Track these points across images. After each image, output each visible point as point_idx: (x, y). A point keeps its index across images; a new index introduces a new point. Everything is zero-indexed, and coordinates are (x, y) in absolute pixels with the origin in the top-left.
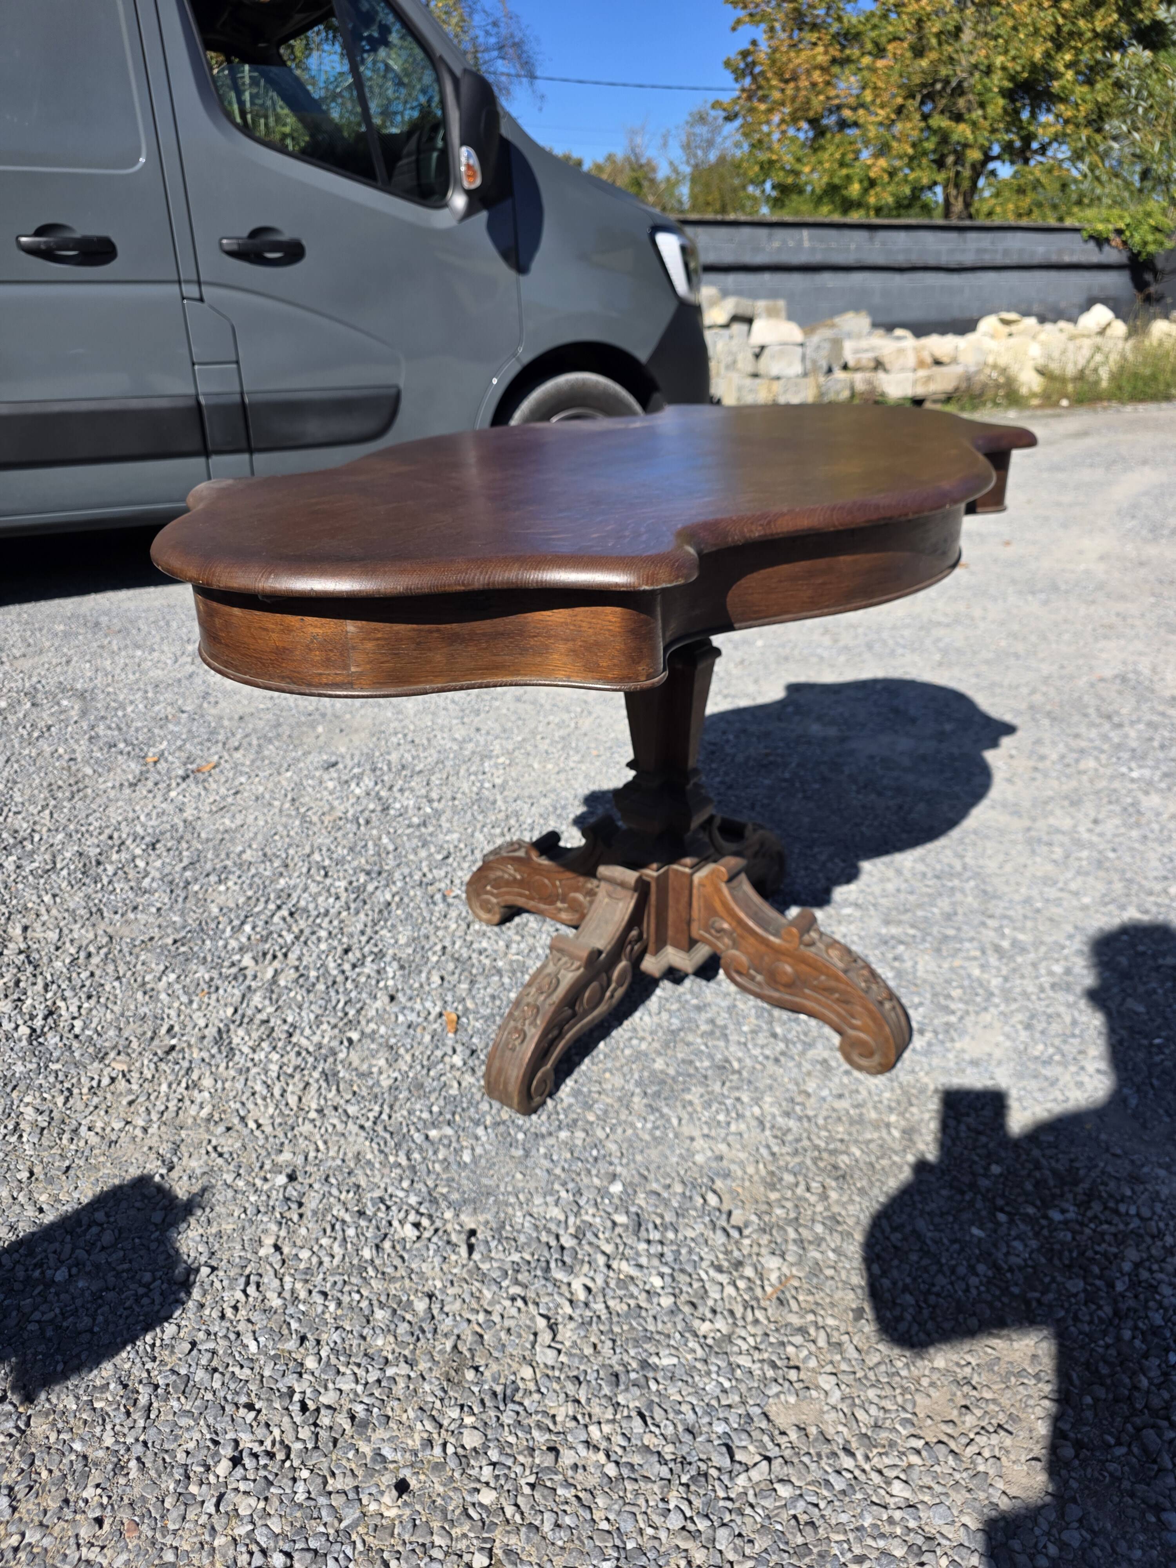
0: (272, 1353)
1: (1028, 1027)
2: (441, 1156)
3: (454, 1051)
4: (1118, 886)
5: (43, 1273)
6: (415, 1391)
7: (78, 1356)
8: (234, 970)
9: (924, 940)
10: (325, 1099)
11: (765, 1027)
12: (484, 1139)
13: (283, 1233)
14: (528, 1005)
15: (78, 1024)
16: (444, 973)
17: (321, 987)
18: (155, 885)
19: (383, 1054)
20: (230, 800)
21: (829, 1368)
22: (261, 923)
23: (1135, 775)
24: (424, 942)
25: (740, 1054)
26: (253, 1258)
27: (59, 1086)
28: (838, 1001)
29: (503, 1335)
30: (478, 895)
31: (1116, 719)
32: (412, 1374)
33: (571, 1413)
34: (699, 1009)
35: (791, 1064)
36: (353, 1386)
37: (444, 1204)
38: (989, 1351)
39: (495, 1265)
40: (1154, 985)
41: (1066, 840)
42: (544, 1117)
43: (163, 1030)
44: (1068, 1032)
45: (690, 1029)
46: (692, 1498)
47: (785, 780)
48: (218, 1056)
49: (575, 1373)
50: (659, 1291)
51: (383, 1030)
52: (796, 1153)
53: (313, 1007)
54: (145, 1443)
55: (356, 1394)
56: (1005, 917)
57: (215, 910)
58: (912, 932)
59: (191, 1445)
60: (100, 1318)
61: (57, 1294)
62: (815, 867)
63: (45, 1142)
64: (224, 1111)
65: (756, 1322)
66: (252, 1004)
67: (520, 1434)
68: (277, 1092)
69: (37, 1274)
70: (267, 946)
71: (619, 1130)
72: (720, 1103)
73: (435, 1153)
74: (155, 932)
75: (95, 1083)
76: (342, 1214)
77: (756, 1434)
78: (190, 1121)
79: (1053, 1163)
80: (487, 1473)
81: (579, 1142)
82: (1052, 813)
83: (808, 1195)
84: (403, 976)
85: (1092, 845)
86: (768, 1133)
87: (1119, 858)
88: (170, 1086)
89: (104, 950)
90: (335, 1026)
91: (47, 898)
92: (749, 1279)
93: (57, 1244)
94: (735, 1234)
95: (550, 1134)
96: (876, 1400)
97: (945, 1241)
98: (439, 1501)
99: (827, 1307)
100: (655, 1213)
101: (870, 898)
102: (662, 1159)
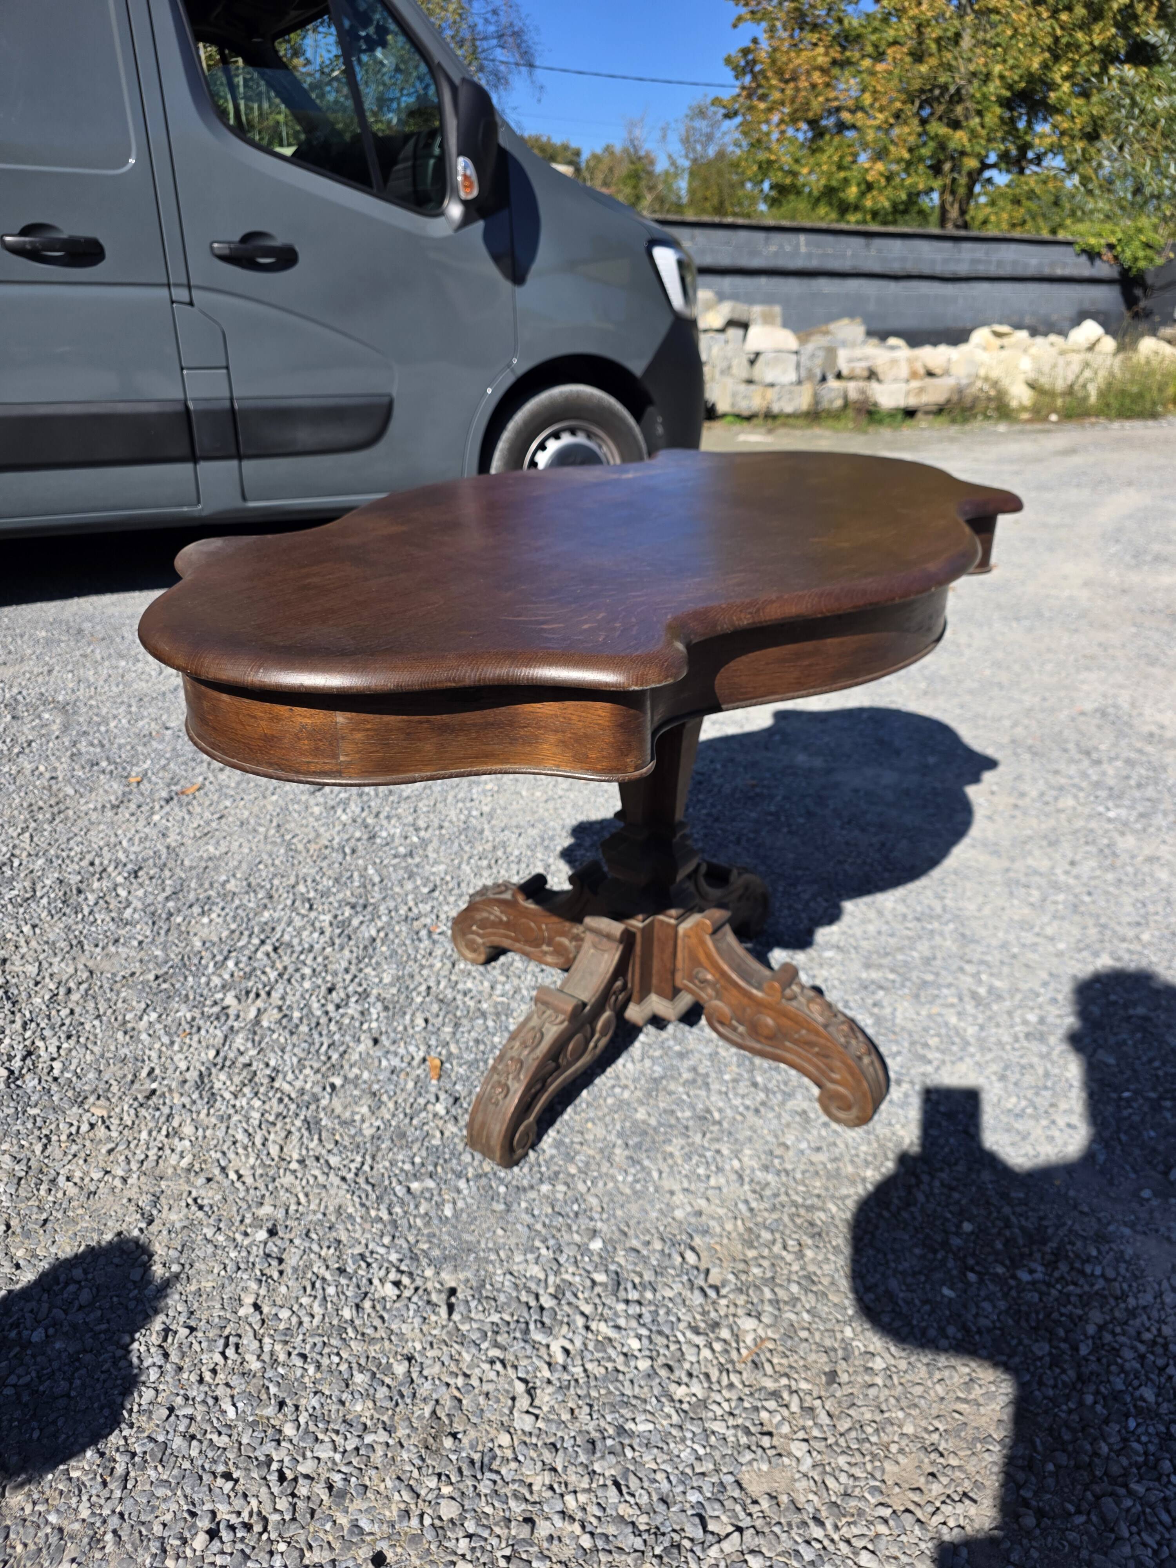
0: (251, 1419)
1: (1002, 1078)
2: (422, 1210)
3: (437, 1099)
4: (1093, 932)
5: (19, 1333)
6: (393, 1459)
7: (54, 1422)
8: (216, 1009)
9: (903, 986)
10: (307, 1149)
11: (746, 1075)
12: (466, 1192)
13: (263, 1292)
14: (512, 1059)
15: (57, 1065)
16: (428, 1015)
17: (304, 1028)
18: (136, 916)
19: (366, 1100)
20: (214, 825)
21: (801, 1435)
22: (244, 959)
23: (1111, 814)
24: (408, 982)
25: (721, 1104)
26: (232, 1317)
27: (36, 1133)
28: (817, 1054)
29: (481, 1400)
30: (464, 934)
31: (1095, 756)
32: (391, 1442)
33: (547, 1482)
34: (682, 1055)
35: (771, 1115)
36: (331, 1454)
37: (424, 1262)
38: (955, 1415)
39: (475, 1326)
40: (1124, 1036)
41: (1043, 882)
42: (526, 1170)
43: (144, 1073)
44: (1040, 1084)
45: (672, 1077)
47: (771, 814)
48: (199, 1102)
49: (552, 1440)
50: (637, 1353)
51: (366, 1075)
52: (774, 1208)
53: (296, 1050)
54: (121, 1515)
55: (334, 1463)
56: (982, 962)
57: (198, 944)
58: (891, 976)
59: (168, 1517)
60: (78, 1382)
61: (34, 1356)
62: (799, 906)
63: (22, 1193)
64: (205, 1161)
65: (731, 1385)
66: (235, 1046)
67: (496, 1504)
68: (258, 1141)
69: (13, 1334)
70: (250, 984)
71: (600, 1184)
72: (701, 1156)
73: (417, 1207)
74: (137, 967)
75: (73, 1130)
76: (323, 1271)
77: (729, 1504)
78: (170, 1171)
79: (1023, 1223)
80: (463, 1545)
81: (560, 1196)
82: (1030, 853)
83: (784, 1253)
84: (387, 1018)
85: (1069, 887)
86: (746, 1187)
87: (1094, 902)
88: (150, 1133)
89: (84, 986)
90: (318, 1071)
91: (26, 929)
92: (725, 1341)
93: (34, 1303)
94: (712, 1294)
95: (532, 1187)
96: (846, 1467)
97: (917, 1302)
99: (800, 1370)
100: (635, 1272)
101: (852, 940)
102: (642, 1214)
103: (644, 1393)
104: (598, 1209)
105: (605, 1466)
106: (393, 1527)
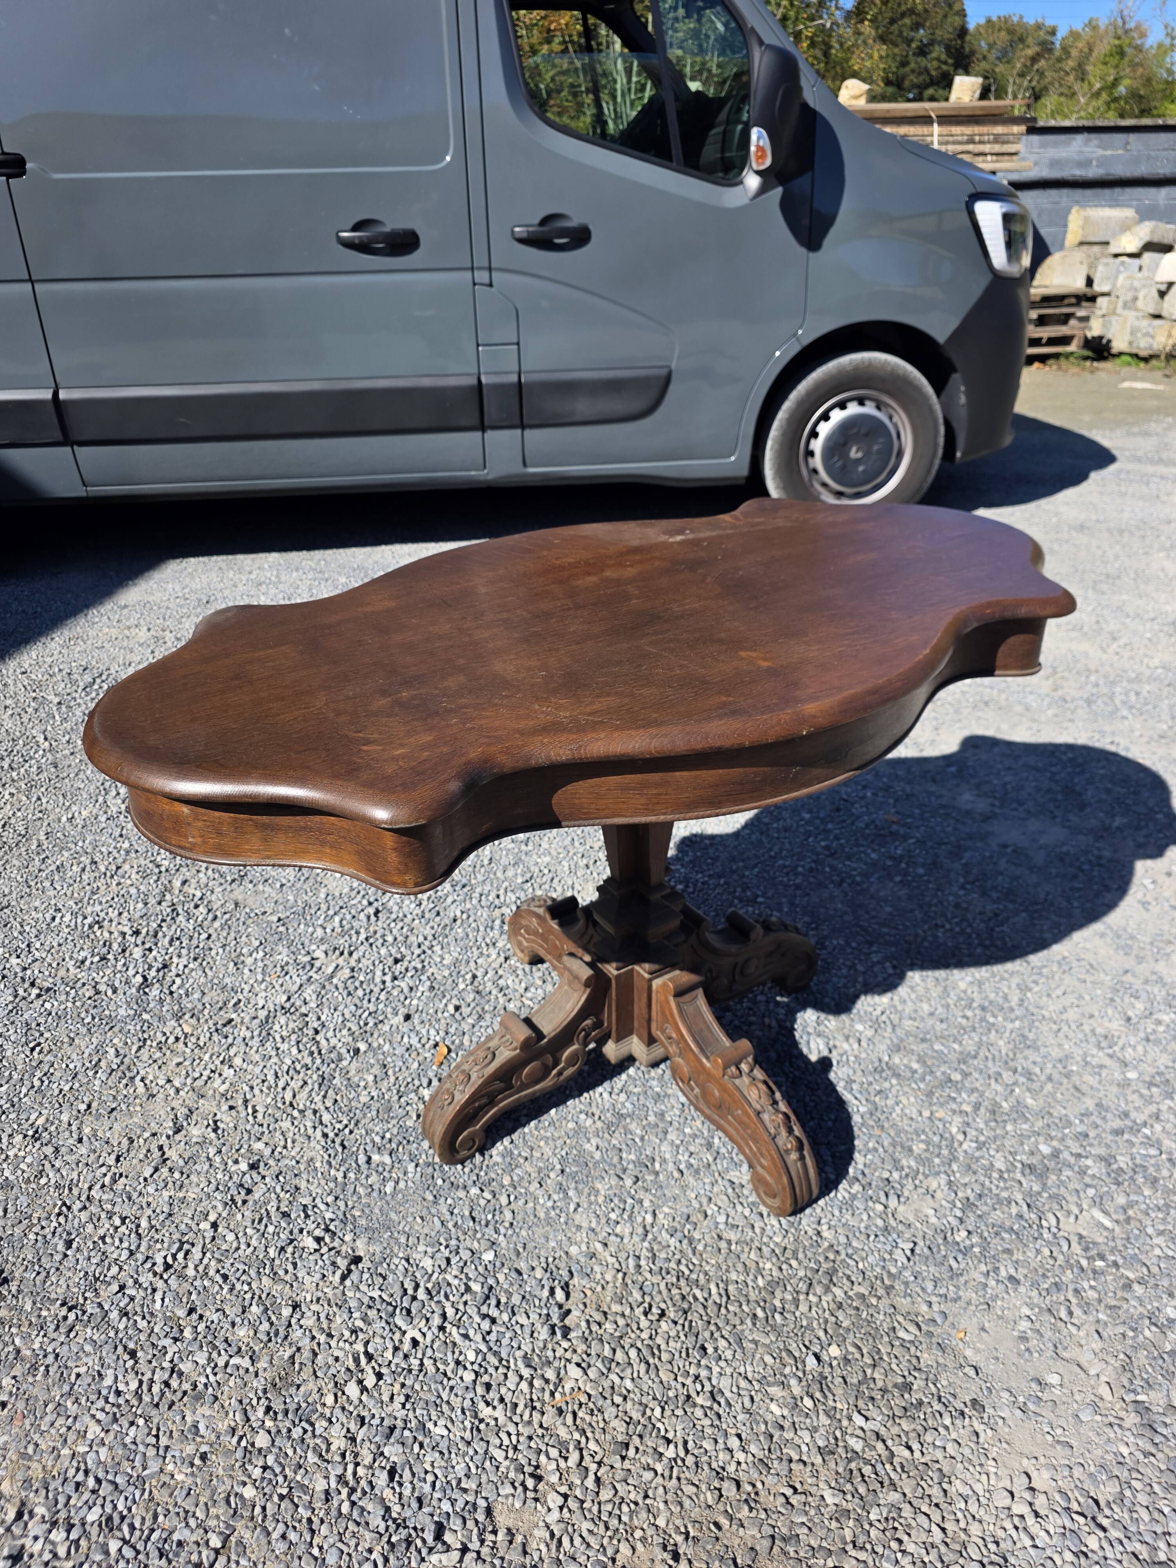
0: (168, 1314)
2: (370, 1181)
3: (430, 1084)
6: (246, 1384)
8: (307, 959)
9: (923, 1079)
10: (312, 1102)
11: (706, 1133)
12: (410, 1175)
13: (224, 1214)
14: (465, 1071)
15: (178, 981)
16: (461, 1003)
19: (376, 1070)
21: (564, 1489)
22: (349, 917)
24: (462, 967)
25: (667, 1156)
26: (194, 1227)
27: (140, 1035)
28: (750, 1136)
29: (331, 1361)
30: (517, 933)
32: (251, 1369)
33: (343, 1448)
34: (658, 1098)
35: (708, 1180)
36: (205, 1363)
37: (350, 1227)
38: (712, 1527)
39: (358, 1295)
42: (467, 1170)
43: (233, 1002)
45: (638, 1117)
46: (391, 1558)
47: (894, 859)
48: (256, 1038)
49: (365, 1414)
50: (468, 1365)
51: (387, 1047)
52: (659, 1272)
54: (57, 1355)
55: (204, 1371)
56: (1026, 1073)
58: (916, 1066)
59: (82, 1370)
62: (861, 968)
64: (237, 1091)
65: (530, 1423)
66: (304, 995)
67: (299, 1450)
68: (281, 1084)
70: (342, 941)
71: (521, 1202)
72: (622, 1201)
73: (367, 1177)
74: (270, 907)
75: (164, 1039)
76: (273, 1211)
77: (470, 1524)
78: (211, 1092)
80: (257, 1473)
83: (643, 1318)
84: (428, 998)
86: (646, 1244)
88: (212, 1056)
89: (227, 916)
90: (352, 1034)
92: (547, 1380)
94: (560, 1334)
95: (464, 1187)
96: (585, 1534)
98: (214, 1482)
99: (597, 1431)
100: (507, 1291)
101: (895, 1018)
102: (543, 1241)
103: (456, 1402)
104: (507, 1225)
105: (393, 1452)
106: (218, 1437)
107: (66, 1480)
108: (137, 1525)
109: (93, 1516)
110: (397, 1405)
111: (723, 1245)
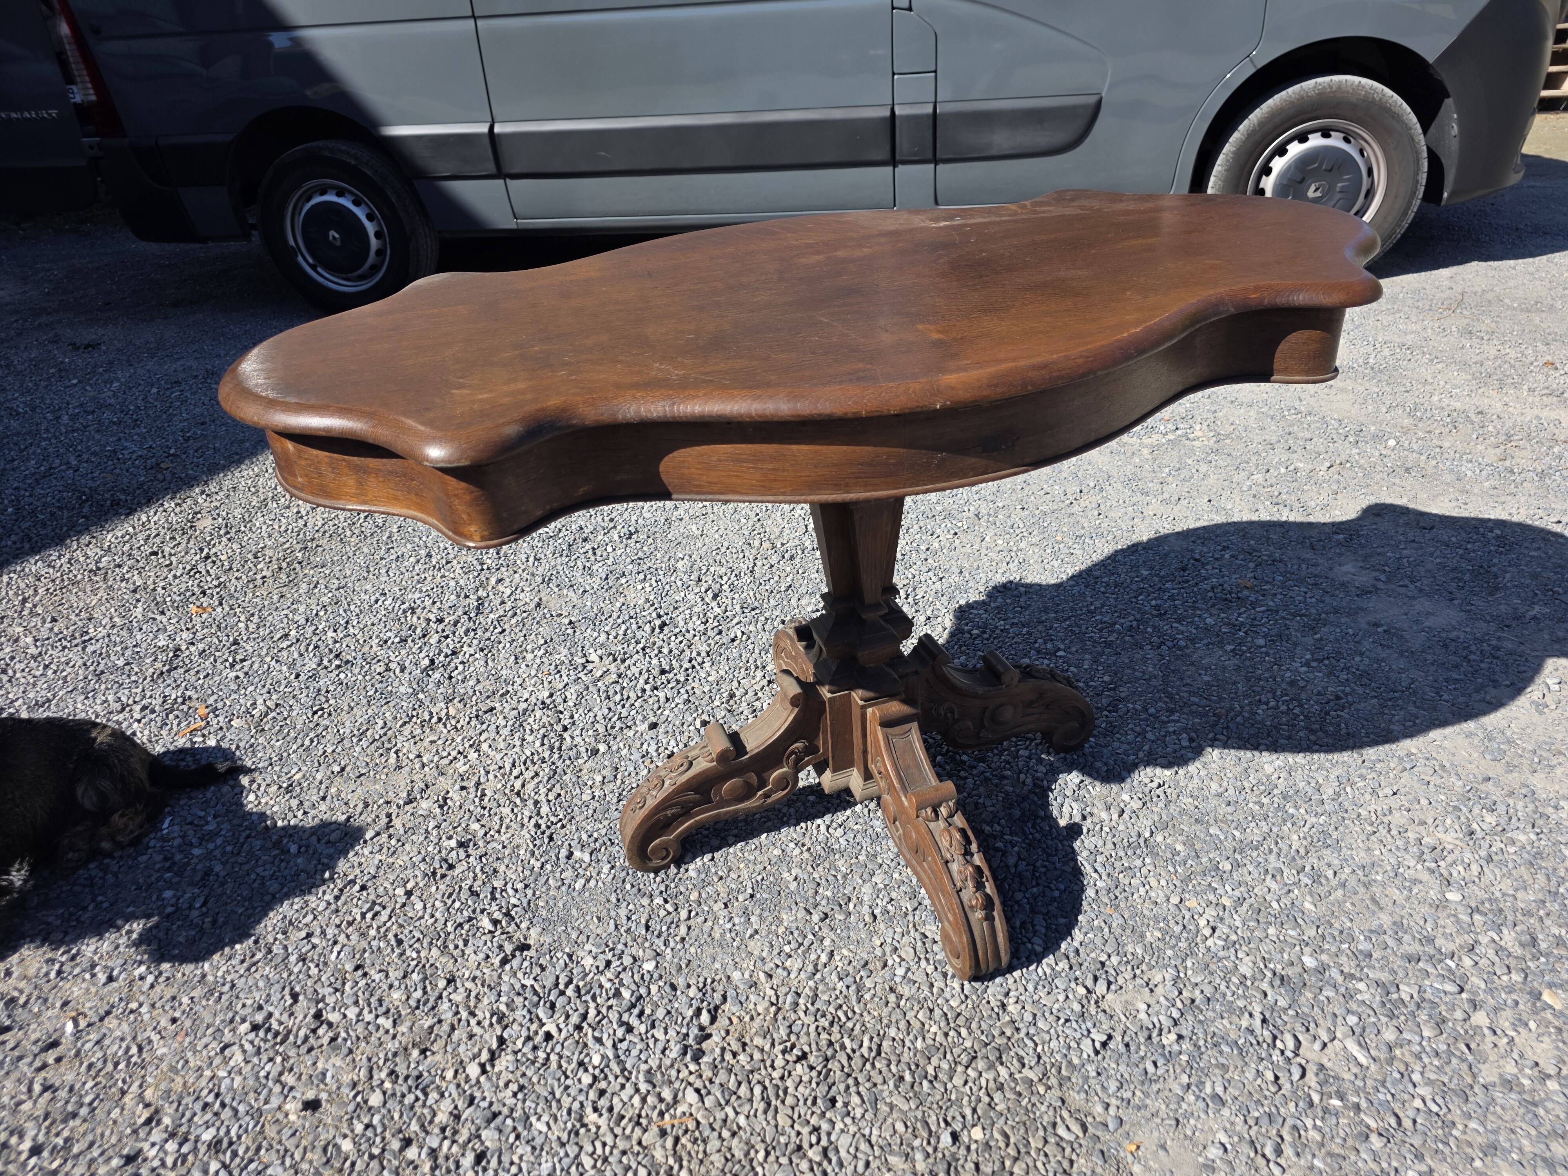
0: (338, 967)
2: (563, 875)
5: (286, 842)
6: (381, 1044)
8: (581, 661)
9: (1184, 863)
12: (603, 876)
13: (421, 884)
15: (461, 668)
19: (607, 772)
22: (635, 627)
25: (866, 898)
26: (391, 892)
27: (410, 712)
29: (466, 1037)
32: (392, 1031)
33: (443, 1122)
37: (530, 915)
39: (512, 981)
42: (658, 879)
43: (501, 692)
47: (1232, 626)
48: (509, 727)
50: (590, 1069)
51: (624, 752)
54: (233, 986)
55: (350, 1024)
57: (618, 605)
59: (250, 1002)
65: (629, 1138)
67: (405, 1116)
71: (700, 920)
73: (563, 871)
74: (567, 610)
75: (427, 718)
78: (451, 771)
80: (359, 1128)
81: (662, 913)
83: (780, 1056)
84: (678, 710)
86: (811, 983)
88: (464, 739)
89: (526, 615)
90: (596, 735)
92: (662, 1100)
95: (650, 896)
98: (320, 1129)
99: (694, 1160)
100: (654, 1003)
101: (1173, 793)
102: (708, 961)
103: (566, 1101)
104: (678, 939)
105: (489, 1136)
106: (339, 1088)
107: (198, 1098)
108: (241, 1153)
109: (207, 1136)
110: (509, 1093)
111: (892, 998)
